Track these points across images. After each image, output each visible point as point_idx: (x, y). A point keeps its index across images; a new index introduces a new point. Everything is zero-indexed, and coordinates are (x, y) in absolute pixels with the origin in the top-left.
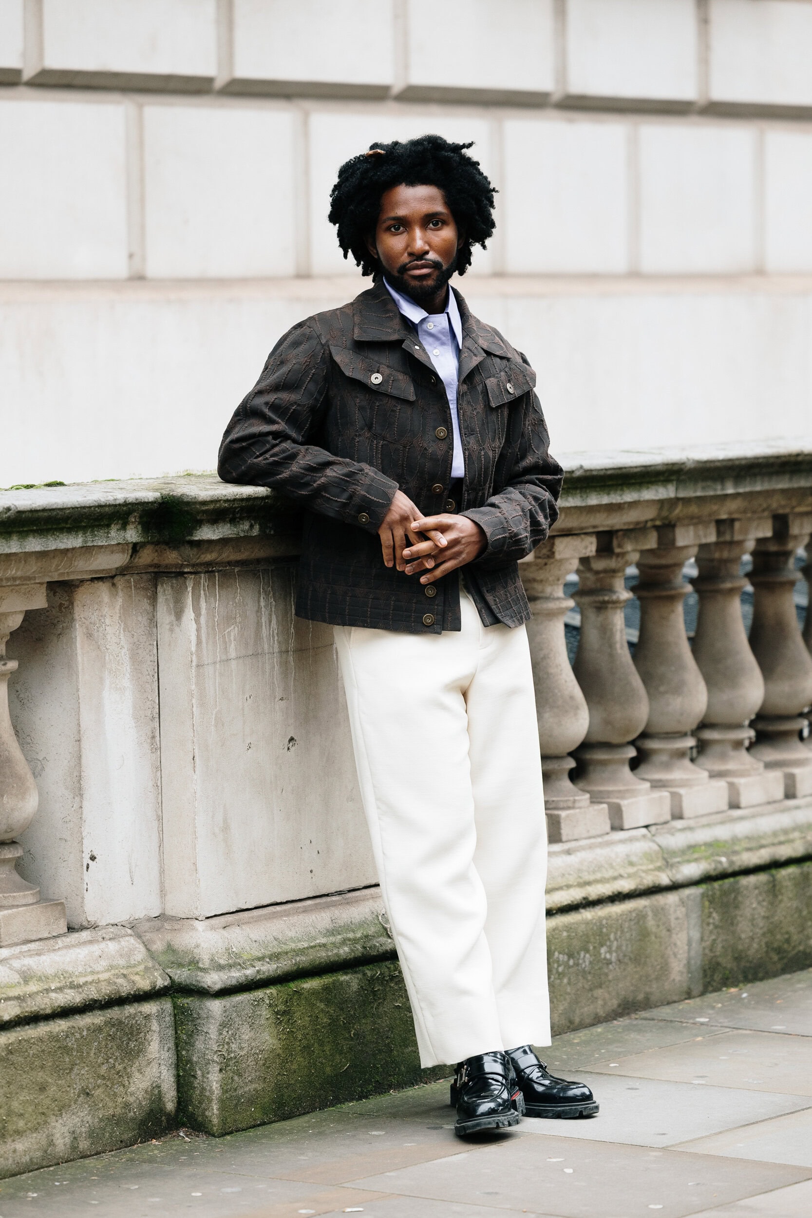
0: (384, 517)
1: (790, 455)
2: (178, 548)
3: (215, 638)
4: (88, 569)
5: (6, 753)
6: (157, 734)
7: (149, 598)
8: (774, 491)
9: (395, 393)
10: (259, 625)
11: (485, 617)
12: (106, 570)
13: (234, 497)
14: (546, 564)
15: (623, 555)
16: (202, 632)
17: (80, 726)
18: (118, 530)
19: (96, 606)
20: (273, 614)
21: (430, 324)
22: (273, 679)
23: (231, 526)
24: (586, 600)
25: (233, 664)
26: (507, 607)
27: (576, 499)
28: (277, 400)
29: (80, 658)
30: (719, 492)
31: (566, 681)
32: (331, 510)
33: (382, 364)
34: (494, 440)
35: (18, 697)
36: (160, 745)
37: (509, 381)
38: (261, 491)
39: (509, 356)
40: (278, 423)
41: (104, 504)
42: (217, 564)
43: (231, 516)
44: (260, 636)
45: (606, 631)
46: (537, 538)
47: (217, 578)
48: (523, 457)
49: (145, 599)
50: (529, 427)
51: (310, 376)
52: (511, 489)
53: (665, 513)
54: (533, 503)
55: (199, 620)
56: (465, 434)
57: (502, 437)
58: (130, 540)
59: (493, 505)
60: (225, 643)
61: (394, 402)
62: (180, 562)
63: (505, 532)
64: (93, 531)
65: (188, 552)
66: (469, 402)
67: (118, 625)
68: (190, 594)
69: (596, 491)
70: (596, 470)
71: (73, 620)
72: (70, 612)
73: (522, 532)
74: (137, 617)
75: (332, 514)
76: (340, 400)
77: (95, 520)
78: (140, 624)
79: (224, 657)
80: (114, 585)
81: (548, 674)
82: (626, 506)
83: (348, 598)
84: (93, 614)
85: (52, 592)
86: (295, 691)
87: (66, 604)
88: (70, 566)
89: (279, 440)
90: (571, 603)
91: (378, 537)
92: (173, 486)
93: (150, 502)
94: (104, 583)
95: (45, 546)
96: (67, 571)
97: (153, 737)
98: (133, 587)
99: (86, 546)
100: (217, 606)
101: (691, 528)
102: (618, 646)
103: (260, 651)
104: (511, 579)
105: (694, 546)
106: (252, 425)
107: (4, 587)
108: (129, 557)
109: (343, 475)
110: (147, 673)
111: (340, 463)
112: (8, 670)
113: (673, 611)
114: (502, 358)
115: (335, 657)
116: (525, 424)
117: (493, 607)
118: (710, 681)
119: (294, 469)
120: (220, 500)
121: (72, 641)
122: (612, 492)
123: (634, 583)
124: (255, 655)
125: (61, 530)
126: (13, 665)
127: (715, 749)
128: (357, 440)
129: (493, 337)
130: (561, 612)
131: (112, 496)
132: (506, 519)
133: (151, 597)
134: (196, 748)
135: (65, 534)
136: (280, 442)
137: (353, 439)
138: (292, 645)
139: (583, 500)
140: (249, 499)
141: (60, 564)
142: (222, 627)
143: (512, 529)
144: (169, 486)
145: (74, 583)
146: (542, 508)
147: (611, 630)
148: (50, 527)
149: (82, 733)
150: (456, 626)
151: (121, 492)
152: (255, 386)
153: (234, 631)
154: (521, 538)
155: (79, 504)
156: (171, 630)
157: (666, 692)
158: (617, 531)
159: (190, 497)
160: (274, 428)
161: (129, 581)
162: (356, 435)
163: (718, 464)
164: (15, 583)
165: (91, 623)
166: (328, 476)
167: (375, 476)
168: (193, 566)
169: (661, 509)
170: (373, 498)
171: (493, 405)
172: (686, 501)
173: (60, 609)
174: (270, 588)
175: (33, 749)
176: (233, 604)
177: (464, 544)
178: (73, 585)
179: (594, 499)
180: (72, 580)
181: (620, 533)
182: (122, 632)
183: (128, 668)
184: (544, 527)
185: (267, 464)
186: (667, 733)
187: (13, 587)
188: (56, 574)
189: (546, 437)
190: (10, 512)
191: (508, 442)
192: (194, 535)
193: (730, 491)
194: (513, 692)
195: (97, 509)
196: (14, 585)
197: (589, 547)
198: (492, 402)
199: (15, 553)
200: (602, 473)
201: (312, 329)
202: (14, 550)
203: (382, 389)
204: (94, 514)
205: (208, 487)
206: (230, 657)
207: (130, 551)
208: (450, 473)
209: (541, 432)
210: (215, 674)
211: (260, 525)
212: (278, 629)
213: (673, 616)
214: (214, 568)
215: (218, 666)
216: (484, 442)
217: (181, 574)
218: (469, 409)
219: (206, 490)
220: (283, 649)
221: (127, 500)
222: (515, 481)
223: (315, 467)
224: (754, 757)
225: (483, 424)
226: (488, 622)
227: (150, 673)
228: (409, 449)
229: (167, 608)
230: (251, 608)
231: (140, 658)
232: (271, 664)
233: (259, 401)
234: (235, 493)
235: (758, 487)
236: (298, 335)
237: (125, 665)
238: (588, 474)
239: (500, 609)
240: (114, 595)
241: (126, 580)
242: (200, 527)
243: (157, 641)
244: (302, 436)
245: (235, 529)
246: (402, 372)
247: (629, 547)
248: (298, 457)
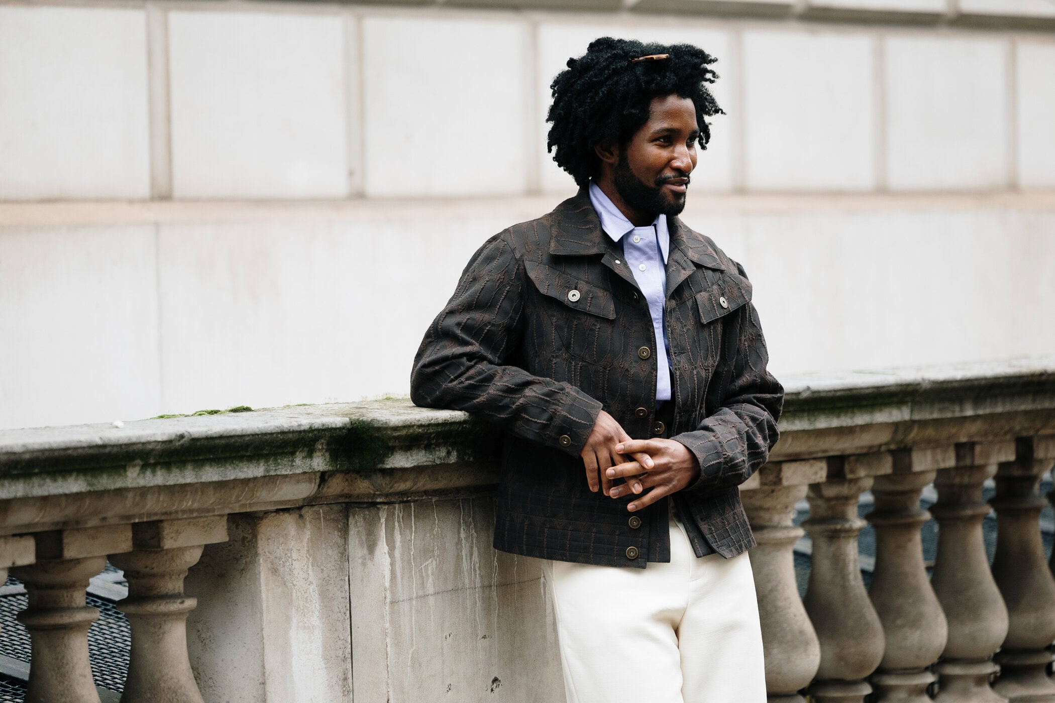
0: (587, 439)
1: (1033, 375)
2: (369, 476)
3: (411, 572)
4: (269, 500)
5: (184, 697)
6: (350, 676)
7: (340, 530)
8: (1016, 413)
9: (593, 310)
10: (459, 558)
11: (698, 546)
12: (292, 501)
13: (428, 422)
14: (773, 491)
15: (856, 481)
16: (397, 566)
17: (264, 668)
18: (303, 458)
19: (282, 540)
20: (475, 546)
21: (636, 237)
22: (475, 615)
23: (426, 453)
24: (817, 528)
25: (431, 600)
26: (725, 534)
27: (803, 423)
28: (469, 320)
29: (264, 595)
30: (957, 414)
31: (795, 616)
32: (529, 432)
33: (580, 279)
34: (706, 359)
35: (199, 637)
36: (353, 687)
37: (723, 295)
38: (458, 415)
39: (723, 267)
40: (472, 344)
41: (287, 430)
42: (412, 493)
43: (426, 442)
44: (460, 570)
45: (838, 562)
46: (756, 461)
47: (413, 509)
48: (740, 375)
49: (336, 532)
50: (746, 343)
51: (504, 294)
52: (726, 409)
53: (900, 436)
54: (751, 424)
55: (393, 554)
56: (675, 353)
57: (716, 355)
58: (317, 468)
59: (706, 428)
60: (422, 577)
61: (592, 321)
62: (372, 492)
63: (719, 457)
64: (275, 460)
65: (380, 480)
66: (678, 319)
67: (306, 559)
68: (384, 526)
69: (824, 413)
70: (824, 391)
71: (256, 554)
72: (254, 546)
73: (738, 456)
74: (326, 551)
75: (531, 436)
76: (536, 319)
77: (279, 447)
78: (331, 557)
79: (421, 593)
80: (301, 516)
81: (776, 607)
82: (858, 429)
83: (546, 530)
84: (278, 548)
85: (235, 525)
86: (499, 628)
87: (250, 537)
88: (251, 497)
89: (474, 361)
90: (801, 532)
91: (581, 461)
92: (364, 411)
93: (338, 428)
94: (290, 514)
95: (223, 476)
96: (248, 502)
97: (345, 679)
98: (322, 519)
99: (269, 476)
100: (413, 537)
101: (929, 453)
102: (851, 577)
103: (460, 586)
104: (730, 505)
105: (932, 471)
106: (444, 347)
107: (181, 519)
108: (317, 487)
109: (544, 394)
110: (338, 610)
111: (540, 383)
112: (185, 609)
113: (910, 540)
114: (714, 270)
115: (542, 591)
116: (740, 340)
117: (708, 536)
118: (951, 614)
119: (491, 391)
120: (414, 425)
121: (256, 578)
122: (842, 415)
123: (866, 511)
124: (455, 590)
125: (241, 459)
126: (191, 603)
127: (958, 685)
128: (554, 361)
129: (704, 248)
130: (792, 540)
131: (296, 421)
132: (720, 443)
133: (342, 530)
134: (391, 690)
135: (244, 463)
136: (476, 363)
137: (551, 361)
138: (495, 579)
139: (811, 424)
140: (445, 423)
141: (241, 495)
142: (418, 560)
143: (728, 454)
144: (361, 410)
145: (258, 515)
146: (761, 431)
147: (844, 560)
148: (228, 455)
149: (266, 675)
150: (665, 558)
151: (307, 417)
152: (447, 305)
153: (431, 565)
154: (737, 463)
155: (259, 431)
156: (364, 564)
157: (903, 626)
158: (849, 456)
159: (381, 423)
160: (468, 349)
161: (318, 513)
162: (553, 356)
163: (956, 385)
164: (191, 516)
165: (276, 557)
166: (527, 396)
167: (577, 396)
168: (387, 495)
169: (895, 432)
170: (575, 419)
171: (704, 321)
172: (923, 424)
173: (243, 543)
174: (471, 519)
175: (215, 692)
176: (430, 536)
177: (675, 470)
178: (257, 517)
179: (823, 423)
180: (256, 512)
181: (852, 458)
182: (310, 567)
183: (317, 605)
184: (763, 449)
185: (463, 388)
186: (905, 669)
187: (190, 520)
188: (237, 505)
189: (764, 353)
190: (184, 440)
191: (724, 358)
192: (386, 462)
193: (969, 412)
194: (730, 628)
195: (279, 436)
196: (191, 518)
197: (819, 472)
198: (703, 318)
199: (190, 484)
200: (830, 394)
201: (506, 243)
202: (188, 481)
203: (580, 307)
204: (277, 441)
205: (402, 411)
206: (427, 593)
207: (318, 481)
208: (655, 395)
209: (759, 348)
210: (411, 610)
211: (457, 451)
212: (480, 562)
213: (910, 546)
214: (410, 498)
215: (414, 602)
216: (695, 359)
217: (374, 505)
218: (678, 327)
219: (399, 414)
220: (486, 583)
221: (313, 427)
222: (731, 400)
223: (513, 388)
224: (1000, 694)
225: (694, 341)
226: (701, 552)
227: (342, 610)
228: (609, 370)
229: (359, 541)
230: (449, 540)
231: (331, 595)
232: (473, 600)
233: (451, 322)
234: (430, 418)
235: (999, 409)
236: (491, 249)
237: (314, 602)
238: (816, 395)
239: (715, 538)
240: (301, 527)
241: (314, 511)
242: (392, 454)
243: (349, 576)
244: (499, 357)
245: (431, 456)
246: (601, 288)
247: (862, 472)
248: (495, 379)
